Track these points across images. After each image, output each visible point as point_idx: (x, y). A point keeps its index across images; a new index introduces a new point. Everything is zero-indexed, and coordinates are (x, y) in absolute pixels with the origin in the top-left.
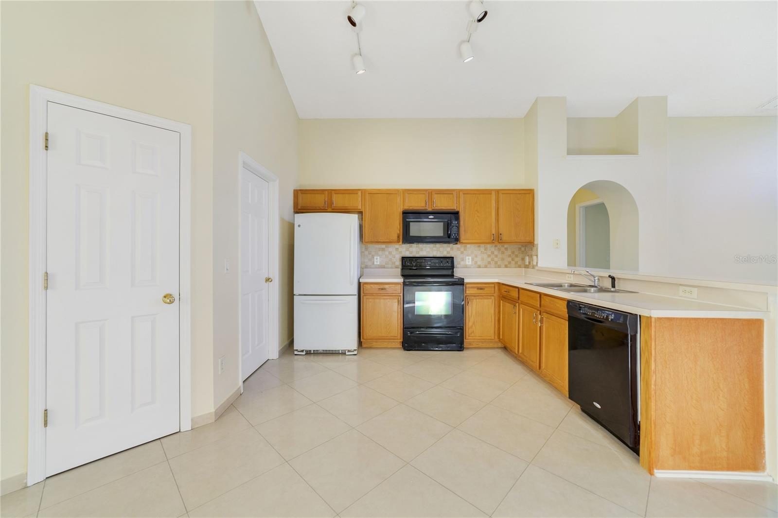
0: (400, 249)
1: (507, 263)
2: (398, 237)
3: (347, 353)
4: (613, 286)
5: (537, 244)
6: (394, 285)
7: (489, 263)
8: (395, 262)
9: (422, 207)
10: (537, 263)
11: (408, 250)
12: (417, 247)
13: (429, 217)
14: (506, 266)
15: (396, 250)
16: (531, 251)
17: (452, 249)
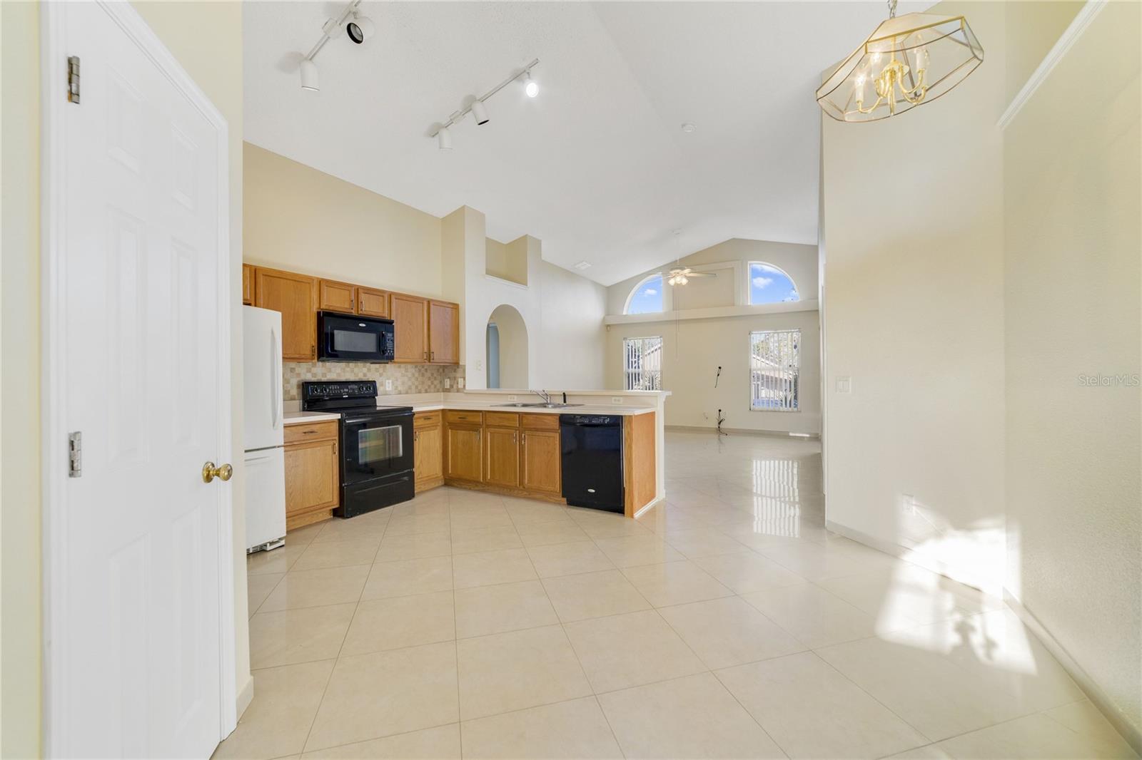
0: (298, 370)
1: (427, 387)
2: (313, 351)
3: (269, 548)
4: (565, 402)
5: (465, 366)
6: (326, 425)
7: (410, 388)
8: (289, 391)
9: (347, 308)
10: (464, 386)
11: (309, 371)
12: (323, 366)
13: (360, 325)
14: (426, 392)
15: (291, 371)
16: (453, 373)
17: (369, 370)
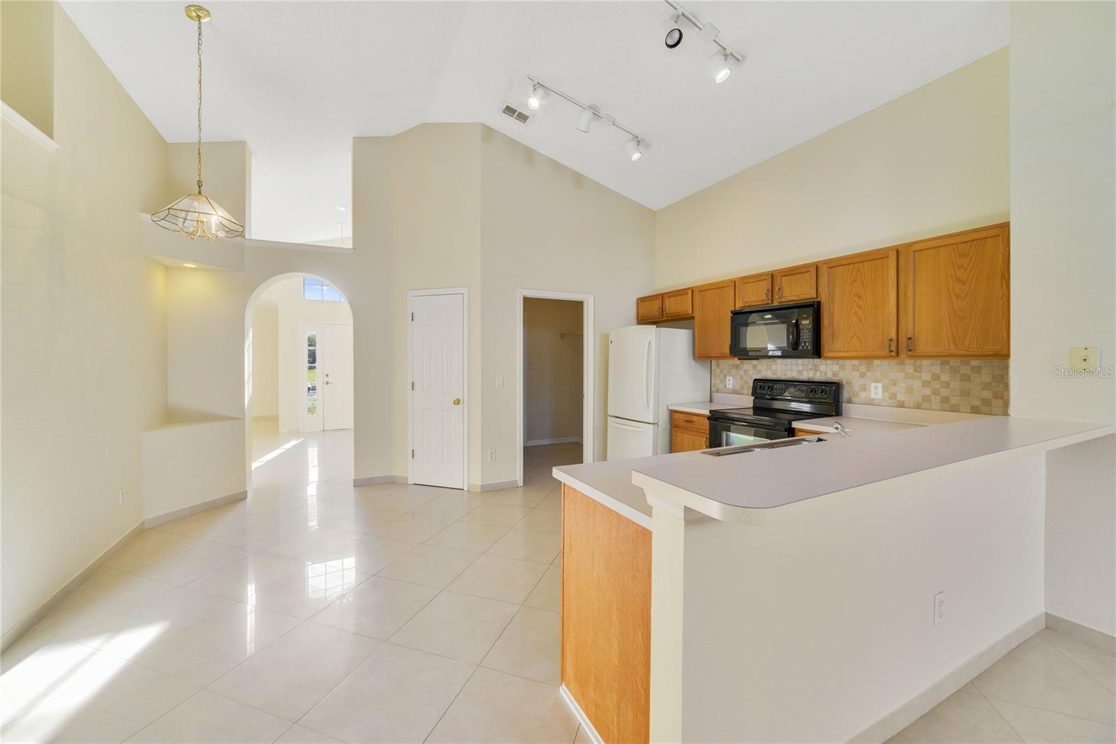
0: (759, 367)
6: (702, 418)
13: (766, 317)
15: (753, 368)
17: (842, 368)
